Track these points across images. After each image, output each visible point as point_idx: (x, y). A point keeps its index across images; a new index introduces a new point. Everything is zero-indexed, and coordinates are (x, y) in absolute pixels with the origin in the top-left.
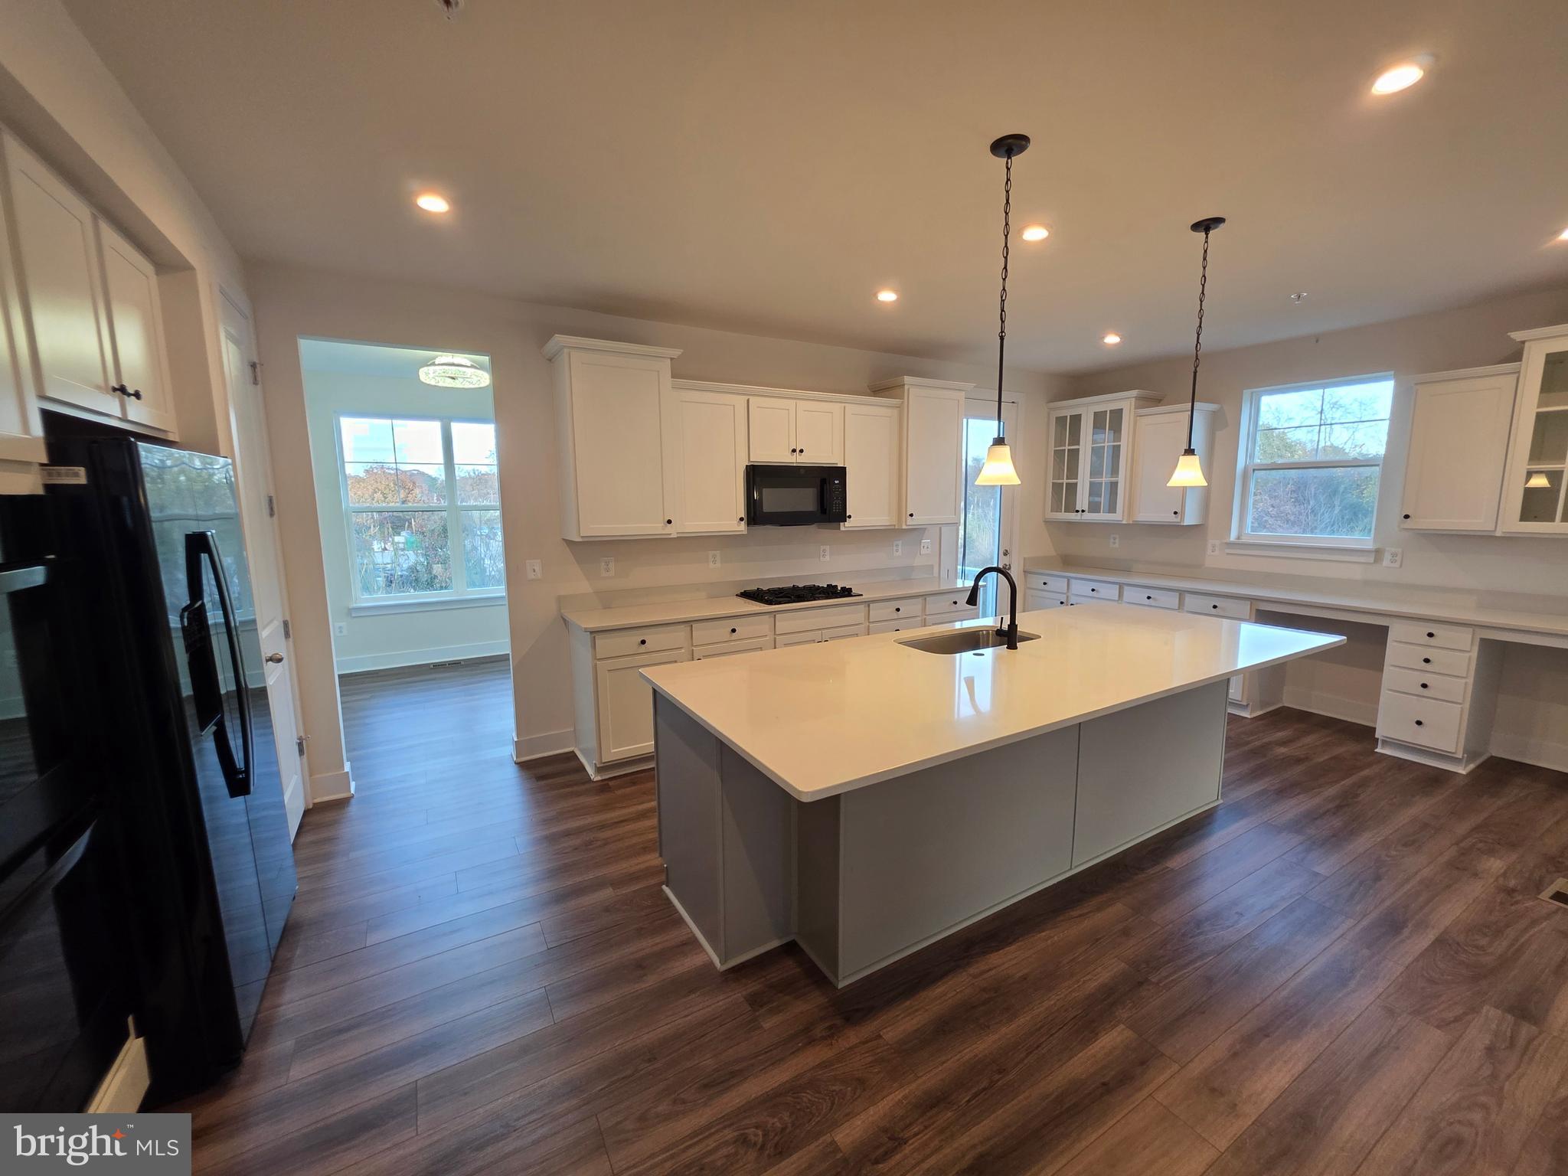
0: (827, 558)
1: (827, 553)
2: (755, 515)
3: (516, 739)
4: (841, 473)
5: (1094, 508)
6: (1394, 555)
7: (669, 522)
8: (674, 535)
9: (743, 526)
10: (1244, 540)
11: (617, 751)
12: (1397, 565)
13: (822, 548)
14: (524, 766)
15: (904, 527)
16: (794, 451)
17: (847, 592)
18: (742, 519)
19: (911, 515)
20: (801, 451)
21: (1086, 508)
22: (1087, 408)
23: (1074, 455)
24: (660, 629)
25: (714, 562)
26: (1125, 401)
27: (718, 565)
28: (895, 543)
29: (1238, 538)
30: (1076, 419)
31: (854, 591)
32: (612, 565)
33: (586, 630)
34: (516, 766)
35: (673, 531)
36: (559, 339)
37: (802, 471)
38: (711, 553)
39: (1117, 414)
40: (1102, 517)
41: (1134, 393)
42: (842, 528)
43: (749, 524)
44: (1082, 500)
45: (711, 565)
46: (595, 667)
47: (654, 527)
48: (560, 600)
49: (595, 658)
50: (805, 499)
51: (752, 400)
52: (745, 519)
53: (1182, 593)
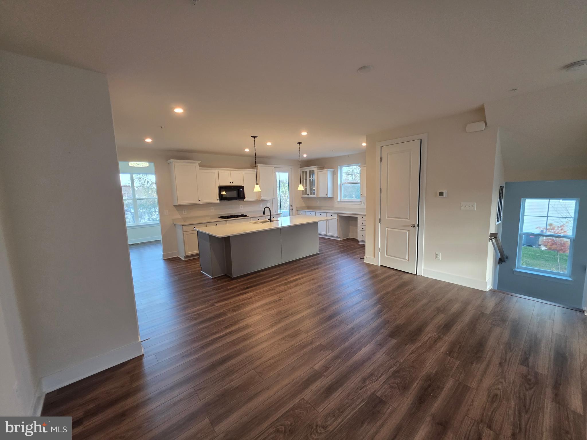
0: (242, 208)
1: (242, 207)
2: (222, 198)
3: (163, 254)
4: (243, 187)
5: (311, 194)
6: (364, 202)
7: (200, 200)
8: (201, 203)
9: (218, 201)
10: (342, 201)
11: (189, 253)
12: (364, 204)
13: (241, 206)
14: (165, 260)
15: (260, 200)
16: (230, 183)
17: (246, 216)
18: (218, 199)
19: (262, 197)
20: (232, 183)
21: (309, 194)
22: (308, 169)
23: (306, 180)
24: (199, 224)
25: (212, 210)
26: (314, 168)
27: (213, 210)
28: (260, 204)
29: (340, 200)
30: (306, 172)
31: (247, 216)
32: (186, 211)
33: (181, 225)
34: (163, 260)
35: (201, 202)
36: (171, 160)
37: (233, 187)
38: (211, 208)
39: (313, 171)
40: (312, 196)
41: (316, 166)
42: (244, 201)
43: (220, 200)
44: (308, 193)
45: (211, 211)
46: (183, 234)
47: (196, 202)
48: (173, 220)
49: (183, 231)
50: (234, 194)
51: (219, 171)
52: (219, 199)
53: (326, 213)
